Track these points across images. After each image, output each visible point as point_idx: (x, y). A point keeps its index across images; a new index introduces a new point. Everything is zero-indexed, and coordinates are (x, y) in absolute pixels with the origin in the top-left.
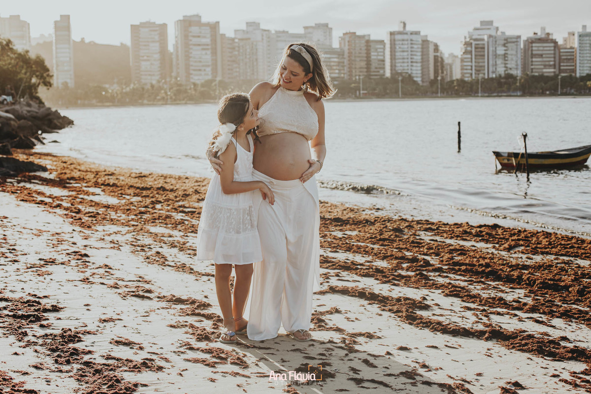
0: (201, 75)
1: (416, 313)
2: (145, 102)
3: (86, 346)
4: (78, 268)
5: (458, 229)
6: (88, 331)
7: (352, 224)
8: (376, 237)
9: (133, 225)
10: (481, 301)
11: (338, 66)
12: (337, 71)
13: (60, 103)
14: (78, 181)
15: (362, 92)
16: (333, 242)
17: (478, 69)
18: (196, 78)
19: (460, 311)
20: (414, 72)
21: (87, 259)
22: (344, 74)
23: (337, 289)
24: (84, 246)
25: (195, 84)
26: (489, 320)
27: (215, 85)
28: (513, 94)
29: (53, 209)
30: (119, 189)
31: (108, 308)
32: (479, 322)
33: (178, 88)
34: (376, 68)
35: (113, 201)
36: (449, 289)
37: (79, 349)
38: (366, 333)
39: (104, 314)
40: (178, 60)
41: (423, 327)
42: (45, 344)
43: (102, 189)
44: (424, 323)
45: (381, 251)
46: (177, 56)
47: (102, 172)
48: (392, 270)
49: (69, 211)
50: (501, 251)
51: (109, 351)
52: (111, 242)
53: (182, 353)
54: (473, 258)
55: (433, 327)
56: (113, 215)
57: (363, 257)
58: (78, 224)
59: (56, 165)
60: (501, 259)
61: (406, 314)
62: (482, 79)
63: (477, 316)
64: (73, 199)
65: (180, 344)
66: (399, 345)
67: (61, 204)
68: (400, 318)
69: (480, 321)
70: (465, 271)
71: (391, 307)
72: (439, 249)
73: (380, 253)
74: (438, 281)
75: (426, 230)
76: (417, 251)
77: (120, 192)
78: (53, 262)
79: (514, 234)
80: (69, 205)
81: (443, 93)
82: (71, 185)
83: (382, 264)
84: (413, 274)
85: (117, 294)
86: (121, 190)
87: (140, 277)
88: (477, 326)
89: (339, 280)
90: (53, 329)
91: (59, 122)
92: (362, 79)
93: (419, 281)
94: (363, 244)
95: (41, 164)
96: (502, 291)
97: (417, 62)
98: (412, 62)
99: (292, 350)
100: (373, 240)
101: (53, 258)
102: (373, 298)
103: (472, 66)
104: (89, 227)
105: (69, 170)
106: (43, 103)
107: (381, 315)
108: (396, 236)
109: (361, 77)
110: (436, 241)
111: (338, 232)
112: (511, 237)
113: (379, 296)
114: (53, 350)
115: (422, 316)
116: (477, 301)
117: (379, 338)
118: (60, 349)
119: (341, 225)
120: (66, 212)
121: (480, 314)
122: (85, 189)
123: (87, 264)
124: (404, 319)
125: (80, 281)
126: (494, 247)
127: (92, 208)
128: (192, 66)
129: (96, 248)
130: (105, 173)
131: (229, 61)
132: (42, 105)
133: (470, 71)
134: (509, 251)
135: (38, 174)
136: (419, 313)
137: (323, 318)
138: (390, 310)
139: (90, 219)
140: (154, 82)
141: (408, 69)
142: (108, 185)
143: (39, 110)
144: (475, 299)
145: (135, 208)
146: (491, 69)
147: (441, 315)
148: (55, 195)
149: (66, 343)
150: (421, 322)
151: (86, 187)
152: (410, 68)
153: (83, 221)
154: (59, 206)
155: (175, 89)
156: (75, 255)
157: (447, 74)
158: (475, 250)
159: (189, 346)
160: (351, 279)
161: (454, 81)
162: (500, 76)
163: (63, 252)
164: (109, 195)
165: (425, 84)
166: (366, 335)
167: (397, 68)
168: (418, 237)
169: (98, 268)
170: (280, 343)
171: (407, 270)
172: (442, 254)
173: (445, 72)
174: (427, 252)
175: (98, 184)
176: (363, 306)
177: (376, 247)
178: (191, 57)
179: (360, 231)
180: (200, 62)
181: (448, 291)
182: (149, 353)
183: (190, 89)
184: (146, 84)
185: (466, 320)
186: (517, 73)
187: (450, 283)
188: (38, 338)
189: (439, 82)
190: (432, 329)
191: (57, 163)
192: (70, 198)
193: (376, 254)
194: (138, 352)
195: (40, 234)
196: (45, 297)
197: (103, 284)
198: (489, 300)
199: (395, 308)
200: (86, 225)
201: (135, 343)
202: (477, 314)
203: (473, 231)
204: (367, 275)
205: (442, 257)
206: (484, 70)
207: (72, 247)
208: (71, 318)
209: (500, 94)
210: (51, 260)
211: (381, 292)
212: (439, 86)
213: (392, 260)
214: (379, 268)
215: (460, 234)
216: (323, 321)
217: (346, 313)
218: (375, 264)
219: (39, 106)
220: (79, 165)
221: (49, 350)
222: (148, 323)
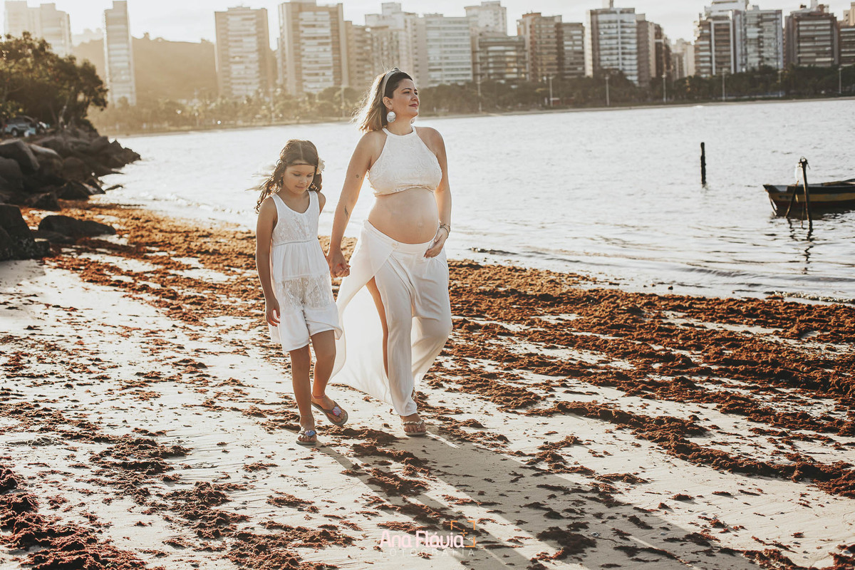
0: (318, 81)
1: (688, 442)
2: (240, 123)
3: (236, 509)
4: (194, 385)
5: (721, 306)
6: (233, 484)
7: (568, 303)
8: (606, 323)
9: (257, 315)
10: (776, 420)
11: (517, 62)
12: (515, 70)
13: (117, 127)
14: (162, 248)
15: (552, 99)
16: (546, 332)
17: (719, 60)
18: (311, 86)
19: (749, 436)
20: (627, 68)
21: (204, 371)
22: (525, 73)
23: (569, 407)
24: (196, 351)
25: (310, 96)
26: (794, 448)
27: (340, 95)
28: (772, 96)
29: (137, 294)
30: (223, 258)
31: (252, 447)
32: (780, 453)
33: (286, 101)
34: (572, 64)
35: (218, 277)
36: (727, 401)
37: (228, 514)
38: (626, 475)
39: (249, 457)
40: (284, 60)
41: (703, 463)
42: (178, 507)
43: (200, 259)
44: (703, 457)
45: (619, 344)
46: (284, 55)
47: (193, 232)
48: (640, 374)
49: (161, 295)
50: (788, 338)
51: (270, 516)
52: (231, 342)
53: (373, 514)
54: (751, 351)
55: (718, 462)
56: (224, 300)
57: (594, 354)
58: (178, 315)
59: (126, 222)
60: (791, 352)
61: (675, 443)
62: (725, 75)
63: (774, 442)
64: (161, 277)
65: (367, 500)
66: (676, 493)
67: (148, 286)
68: (666, 450)
69: (781, 450)
70: (745, 372)
71: (650, 433)
72: (699, 339)
73: (617, 348)
74: (708, 389)
75: (674, 308)
76: (669, 344)
77: (226, 263)
78: (156, 377)
79: (802, 312)
80: (158, 286)
81: (671, 97)
82: (154, 255)
83: (624, 365)
84: (669, 379)
85: (259, 425)
86: (227, 259)
87: (286, 397)
88: (779, 459)
89: (567, 392)
90: (183, 483)
91: (120, 158)
92: (553, 80)
93: (681, 390)
94: (589, 334)
95: (104, 222)
96: (803, 403)
97: (630, 54)
98: (623, 54)
99: (526, 506)
100: (603, 327)
101: (157, 371)
102: (623, 419)
103: (711, 57)
104: (195, 320)
105: (146, 231)
106: (95, 131)
107: (638, 446)
108: (635, 320)
109: (551, 78)
110: (692, 325)
111: (549, 316)
112: (799, 316)
113: (631, 417)
114: (193, 517)
115: (698, 446)
116: (770, 419)
117: (645, 482)
118: (201, 515)
119: (551, 305)
120: (158, 298)
121: (779, 439)
122: (175, 260)
123: (206, 378)
124: (673, 451)
125: (202, 406)
126: (777, 333)
127: (192, 290)
128: (305, 68)
129: (213, 354)
130: (198, 234)
131: (358, 60)
132: (94, 134)
133: (708, 64)
134: (799, 339)
135: (103, 238)
136: (693, 440)
137: (559, 453)
138: (650, 438)
139: (193, 307)
140: (251, 94)
141: (618, 65)
142: (207, 252)
143: (90, 140)
144: (768, 417)
145: (253, 288)
146: (739, 60)
147: (725, 444)
148: (135, 271)
149: (208, 505)
150: (699, 456)
151: (175, 256)
152: (620, 61)
153: (184, 310)
154: (145, 288)
155: (281, 103)
156: (186, 366)
157: (675, 70)
158: (753, 339)
159: (380, 504)
160: (584, 391)
161: (686, 79)
162: (753, 69)
163: (168, 361)
164: (211, 268)
165: (644, 85)
166: (625, 478)
167: (602, 63)
168: (665, 321)
169: (222, 385)
170: (508, 494)
171: (661, 374)
172: (706, 347)
173: (672, 67)
174: (683, 344)
175: (192, 252)
176: (611, 432)
177: (609, 337)
178: (303, 56)
179: (580, 314)
180: (317, 62)
181: (726, 405)
182: (326, 516)
183: (304, 102)
184: (239, 97)
185: (761, 450)
186: (777, 65)
187: (726, 393)
188: (165, 498)
189: (664, 80)
190: (715, 465)
191: (126, 220)
192: (158, 275)
193: (611, 350)
194: (311, 515)
195: (129, 333)
196: (160, 433)
197: (235, 409)
198: (787, 418)
199: (658, 434)
200: (190, 318)
201: (303, 502)
202: (775, 440)
203: (743, 309)
204: (606, 384)
205: (706, 352)
206: (730, 62)
207: (178, 352)
208: (204, 465)
209: (753, 97)
210: (154, 375)
211: (631, 409)
212: (665, 88)
213: (636, 358)
214: (620, 371)
215: (723, 313)
216: (560, 458)
217: (589, 444)
218: (612, 365)
219: (90, 136)
220: (159, 222)
221: (185, 516)
222: (315, 469)
